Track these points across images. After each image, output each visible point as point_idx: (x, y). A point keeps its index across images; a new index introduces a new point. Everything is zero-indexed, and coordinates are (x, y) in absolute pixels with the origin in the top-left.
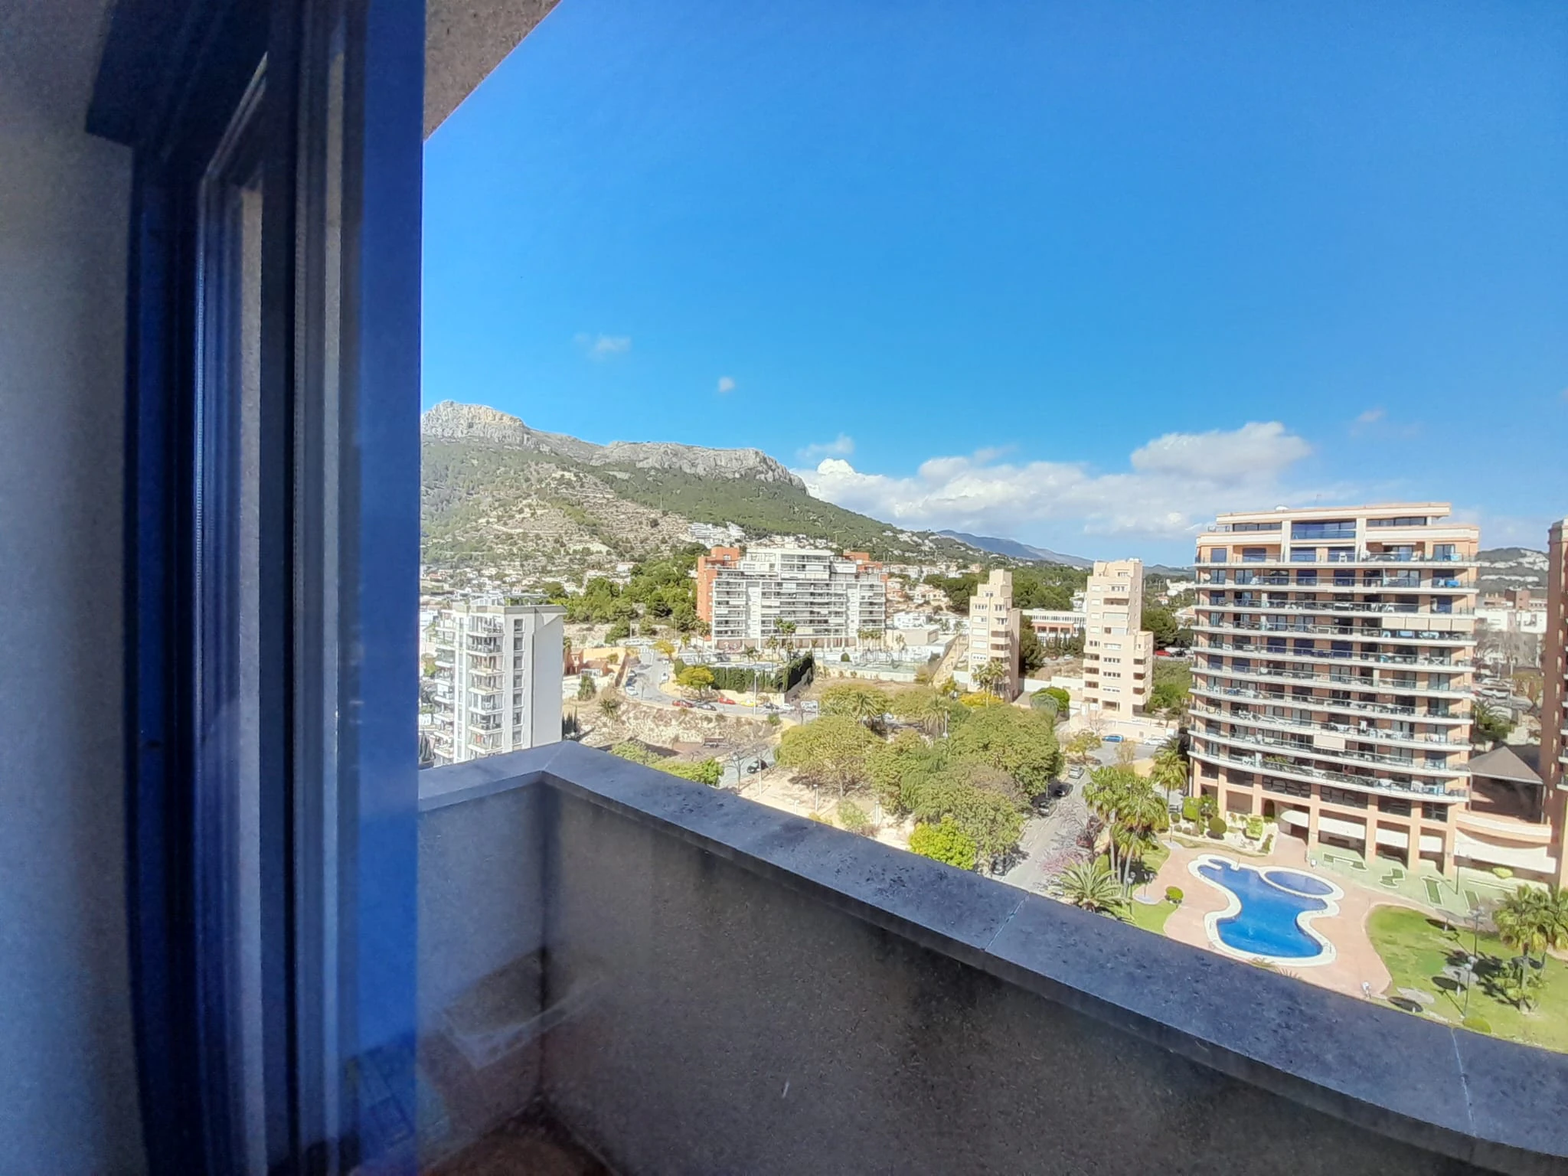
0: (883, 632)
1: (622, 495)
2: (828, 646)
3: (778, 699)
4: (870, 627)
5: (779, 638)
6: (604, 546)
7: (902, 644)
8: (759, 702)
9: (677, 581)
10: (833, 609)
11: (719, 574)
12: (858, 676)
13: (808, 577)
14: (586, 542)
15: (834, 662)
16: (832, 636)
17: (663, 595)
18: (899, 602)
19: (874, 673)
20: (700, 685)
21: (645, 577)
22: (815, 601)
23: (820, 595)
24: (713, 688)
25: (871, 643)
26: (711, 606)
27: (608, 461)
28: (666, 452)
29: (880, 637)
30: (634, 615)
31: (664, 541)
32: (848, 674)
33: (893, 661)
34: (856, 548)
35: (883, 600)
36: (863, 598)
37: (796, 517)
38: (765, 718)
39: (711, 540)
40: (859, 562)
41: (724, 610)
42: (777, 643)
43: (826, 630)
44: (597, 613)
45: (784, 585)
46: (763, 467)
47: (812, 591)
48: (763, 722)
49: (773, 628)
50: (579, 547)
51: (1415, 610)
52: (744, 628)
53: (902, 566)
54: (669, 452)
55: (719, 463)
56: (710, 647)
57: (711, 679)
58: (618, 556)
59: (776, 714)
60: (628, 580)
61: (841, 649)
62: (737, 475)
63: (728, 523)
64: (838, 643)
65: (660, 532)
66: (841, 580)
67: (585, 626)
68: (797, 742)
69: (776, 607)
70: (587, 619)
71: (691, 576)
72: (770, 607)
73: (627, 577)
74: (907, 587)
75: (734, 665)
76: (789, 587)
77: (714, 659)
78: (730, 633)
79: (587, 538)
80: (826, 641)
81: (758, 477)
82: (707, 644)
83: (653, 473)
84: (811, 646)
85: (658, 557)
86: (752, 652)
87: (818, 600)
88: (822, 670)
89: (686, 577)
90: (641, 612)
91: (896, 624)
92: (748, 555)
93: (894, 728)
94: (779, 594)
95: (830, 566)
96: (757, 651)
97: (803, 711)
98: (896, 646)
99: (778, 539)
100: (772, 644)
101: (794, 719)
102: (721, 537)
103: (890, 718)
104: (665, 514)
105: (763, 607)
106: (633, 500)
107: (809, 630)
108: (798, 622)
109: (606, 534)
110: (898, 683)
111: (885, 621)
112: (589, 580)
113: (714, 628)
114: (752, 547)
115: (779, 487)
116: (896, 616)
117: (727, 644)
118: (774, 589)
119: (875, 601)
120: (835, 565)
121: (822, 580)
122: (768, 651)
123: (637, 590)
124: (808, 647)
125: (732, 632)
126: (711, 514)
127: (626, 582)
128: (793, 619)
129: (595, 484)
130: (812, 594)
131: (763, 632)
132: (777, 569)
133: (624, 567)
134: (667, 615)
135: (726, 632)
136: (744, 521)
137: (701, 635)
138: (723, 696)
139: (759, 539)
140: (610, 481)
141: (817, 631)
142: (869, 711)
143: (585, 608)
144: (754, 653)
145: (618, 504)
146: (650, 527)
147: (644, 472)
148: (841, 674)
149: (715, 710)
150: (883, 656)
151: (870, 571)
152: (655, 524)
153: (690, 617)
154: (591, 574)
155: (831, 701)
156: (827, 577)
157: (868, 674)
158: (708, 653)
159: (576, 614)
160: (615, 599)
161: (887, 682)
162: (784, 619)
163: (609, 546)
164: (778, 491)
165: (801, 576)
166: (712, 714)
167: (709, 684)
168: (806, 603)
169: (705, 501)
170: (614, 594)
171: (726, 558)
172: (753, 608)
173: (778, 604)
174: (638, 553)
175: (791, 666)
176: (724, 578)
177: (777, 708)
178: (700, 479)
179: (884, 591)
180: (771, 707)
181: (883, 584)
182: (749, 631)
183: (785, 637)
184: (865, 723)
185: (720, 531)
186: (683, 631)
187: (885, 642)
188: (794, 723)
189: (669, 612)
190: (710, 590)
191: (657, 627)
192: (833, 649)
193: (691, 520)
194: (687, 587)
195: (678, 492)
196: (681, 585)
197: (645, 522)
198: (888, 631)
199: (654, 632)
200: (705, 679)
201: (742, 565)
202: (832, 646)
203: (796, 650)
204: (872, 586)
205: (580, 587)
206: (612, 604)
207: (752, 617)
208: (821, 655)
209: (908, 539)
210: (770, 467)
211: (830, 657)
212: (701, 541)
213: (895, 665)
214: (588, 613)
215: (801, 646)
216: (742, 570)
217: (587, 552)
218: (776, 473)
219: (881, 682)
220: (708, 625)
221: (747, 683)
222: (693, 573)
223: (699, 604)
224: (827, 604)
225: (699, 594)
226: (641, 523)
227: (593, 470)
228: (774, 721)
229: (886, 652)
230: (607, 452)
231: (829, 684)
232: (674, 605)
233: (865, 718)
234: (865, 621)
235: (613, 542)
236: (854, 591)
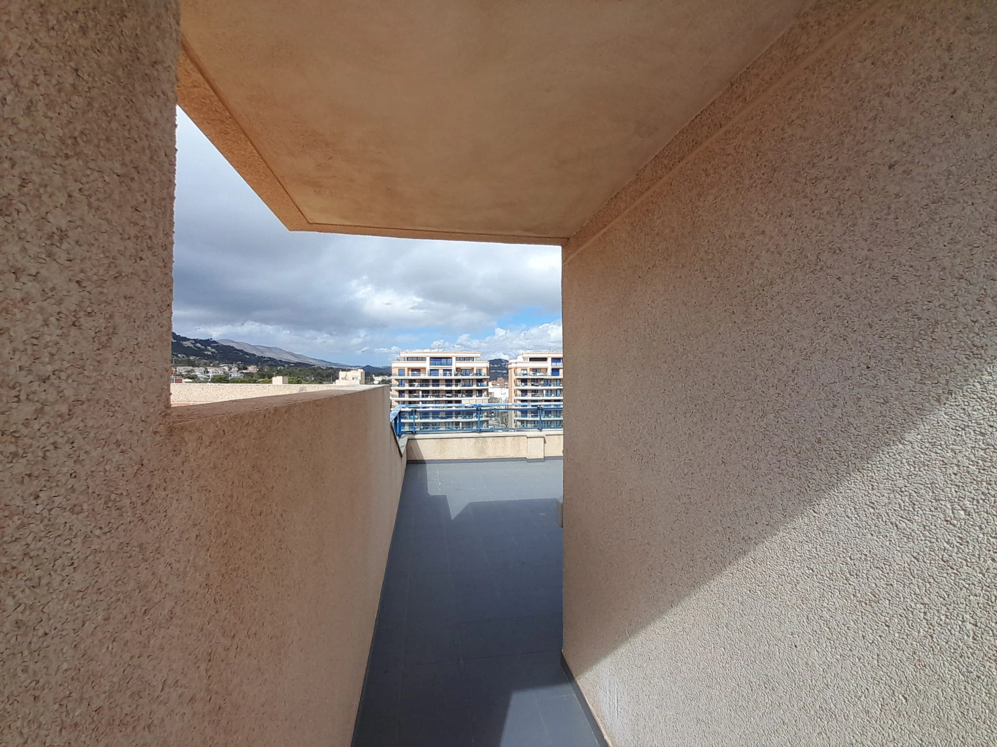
51: (471, 396)
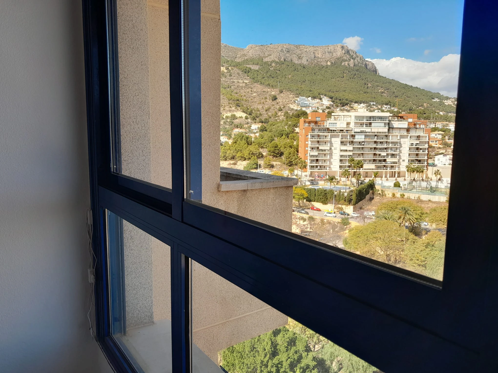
0: (425, 168)
1: (255, 80)
2: (386, 177)
3: (349, 209)
4: (416, 165)
5: (351, 171)
6: (243, 113)
7: (439, 176)
8: (336, 210)
9: (287, 135)
10: (390, 152)
11: (313, 130)
12: (406, 197)
13: (373, 131)
14: (233, 111)
15: (389, 187)
16: (389, 170)
17: (278, 143)
18: (440, 148)
19: (417, 196)
20: (299, 199)
21: (268, 132)
22: (377, 147)
23: (381, 143)
24: (307, 201)
25: (416, 175)
26: (307, 150)
27: (246, 58)
28: (282, 51)
29: (422, 172)
30: (261, 156)
31: (280, 110)
32: (398, 195)
33: (431, 187)
34: (411, 110)
35: (426, 146)
36: (412, 144)
37: (368, 90)
38: (339, 220)
39: (310, 108)
40: (410, 120)
41: (315, 153)
42: (349, 174)
43: (384, 166)
44: (239, 154)
45: (356, 137)
46: (347, 57)
47: (375, 140)
48: (339, 222)
49: (347, 164)
50: (229, 114)
52: (328, 164)
53: (445, 123)
54: (284, 50)
55: (317, 55)
56: (306, 176)
57: (306, 195)
58: (252, 120)
59: (348, 218)
60: (257, 134)
61: (395, 179)
62: (329, 63)
63: (322, 96)
64: (393, 175)
65: (277, 103)
66: (396, 133)
67: (232, 162)
68: (358, 235)
69: (350, 151)
70: (233, 158)
71: (296, 131)
72: (346, 151)
73: (257, 132)
74: (447, 137)
75: (321, 187)
76: (359, 138)
77: (309, 183)
78: (319, 168)
79: (233, 108)
80: (384, 173)
81: (343, 64)
82: (304, 174)
83: (273, 65)
84: (373, 176)
85: (276, 120)
86: (332, 179)
87: (379, 146)
88: (380, 192)
89: (293, 132)
90: (264, 154)
91: (436, 162)
92: (332, 117)
93: (427, 231)
94: (352, 142)
95: (389, 124)
96: (336, 179)
97: (365, 217)
98: (434, 178)
99: (356, 106)
100: (345, 174)
101: (358, 222)
102: (317, 105)
103: (424, 225)
104: (281, 92)
105: (341, 151)
106: (261, 83)
107: (372, 166)
108: (365, 161)
109: (245, 106)
110: (435, 202)
111: (427, 160)
112: (235, 135)
113: (309, 164)
114: (338, 112)
115: (357, 70)
116: (437, 158)
117: (317, 174)
118: (349, 139)
119: (420, 147)
120: (392, 122)
121: (383, 133)
122: (343, 179)
123: (263, 141)
124: (372, 177)
125: (320, 167)
126: (311, 91)
127: (256, 136)
128: (362, 158)
129: (238, 74)
130: (375, 142)
131: (340, 167)
132: (352, 125)
133: (255, 127)
134: (280, 156)
135: (317, 166)
136: (332, 95)
137: (301, 168)
138: (313, 206)
139: (343, 106)
140: (247, 71)
141: (378, 167)
142: (410, 219)
143: (232, 151)
144: (334, 180)
145: (252, 86)
146: (271, 101)
147: (269, 64)
148: (394, 195)
149: (308, 214)
150: (424, 184)
151: (418, 126)
152: (275, 98)
153: (294, 157)
154: (237, 131)
155: (383, 211)
156: (386, 130)
157: (413, 196)
158: (305, 179)
159: (227, 155)
160: (250, 146)
161: (426, 201)
162: (356, 159)
163: (246, 113)
164: (357, 73)
165: (368, 130)
166: (306, 216)
167: (304, 198)
168: (371, 148)
169: (307, 82)
170: (249, 143)
171: (318, 119)
172: (334, 151)
173: (351, 148)
174: (264, 118)
175: (358, 189)
176: (316, 133)
177: (348, 215)
178: (304, 67)
179: (427, 140)
180: (344, 213)
181: (427, 135)
182: (332, 166)
183: (355, 170)
184: (407, 227)
185: (316, 102)
186: (290, 166)
187: (427, 175)
188: (358, 224)
189: (282, 154)
190: (306, 140)
191: (274, 163)
192: (389, 179)
193: (298, 95)
194: (293, 139)
195: (290, 76)
196: (290, 137)
197: (268, 98)
198: (430, 168)
199: (272, 166)
200: (302, 195)
201: (328, 124)
202: (388, 177)
203: (362, 179)
204: (418, 137)
205: (230, 139)
206: (247, 149)
207: (333, 157)
208: (380, 182)
209: (452, 103)
210: (352, 57)
211: (386, 184)
212: (304, 109)
213: (433, 190)
214: (234, 154)
215: (367, 177)
216: (328, 127)
217: (234, 117)
218: (356, 60)
219: (422, 201)
220: (305, 162)
221: (329, 198)
222: (297, 130)
223: (300, 149)
224: (386, 149)
225: (300, 142)
226: (266, 98)
227: (237, 65)
228: (345, 222)
229: (427, 181)
230: (245, 52)
231: (385, 201)
232: (285, 150)
233: (407, 224)
234: (412, 161)
235: (249, 110)
236: (406, 140)
